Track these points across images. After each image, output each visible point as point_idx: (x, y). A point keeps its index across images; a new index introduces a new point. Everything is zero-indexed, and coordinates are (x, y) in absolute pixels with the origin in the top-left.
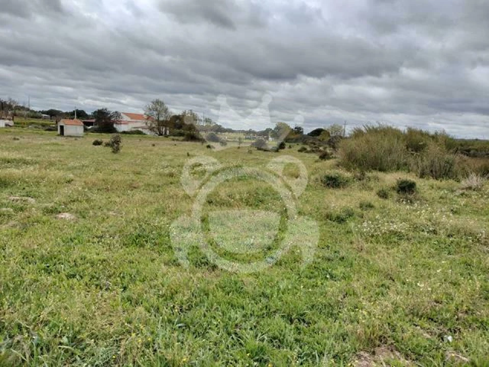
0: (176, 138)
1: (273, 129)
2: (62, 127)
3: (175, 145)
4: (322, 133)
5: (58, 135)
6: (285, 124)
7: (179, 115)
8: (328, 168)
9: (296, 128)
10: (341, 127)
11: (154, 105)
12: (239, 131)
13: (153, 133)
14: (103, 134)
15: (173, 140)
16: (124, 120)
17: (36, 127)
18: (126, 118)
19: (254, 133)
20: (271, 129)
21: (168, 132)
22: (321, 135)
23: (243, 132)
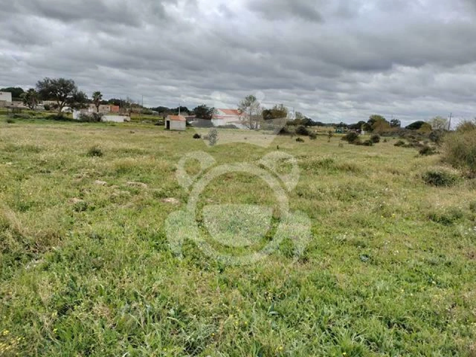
0: (267, 131)
1: (366, 122)
2: (168, 122)
3: (265, 138)
4: (422, 126)
5: (165, 129)
6: (379, 117)
7: (270, 110)
8: (431, 163)
9: (392, 121)
10: (445, 120)
11: (247, 101)
12: (329, 125)
13: (245, 127)
14: (202, 128)
15: (264, 133)
16: (221, 115)
17: (147, 122)
18: (221, 114)
19: (345, 126)
20: (364, 122)
21: (259, 126)
22: (421, 129)
23: (333, 125)
